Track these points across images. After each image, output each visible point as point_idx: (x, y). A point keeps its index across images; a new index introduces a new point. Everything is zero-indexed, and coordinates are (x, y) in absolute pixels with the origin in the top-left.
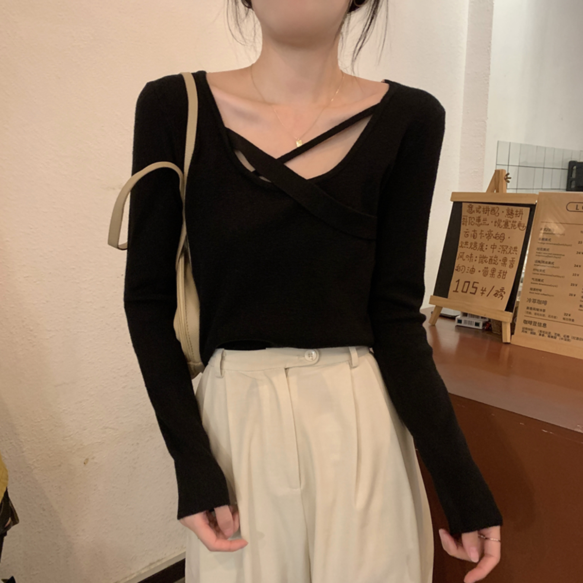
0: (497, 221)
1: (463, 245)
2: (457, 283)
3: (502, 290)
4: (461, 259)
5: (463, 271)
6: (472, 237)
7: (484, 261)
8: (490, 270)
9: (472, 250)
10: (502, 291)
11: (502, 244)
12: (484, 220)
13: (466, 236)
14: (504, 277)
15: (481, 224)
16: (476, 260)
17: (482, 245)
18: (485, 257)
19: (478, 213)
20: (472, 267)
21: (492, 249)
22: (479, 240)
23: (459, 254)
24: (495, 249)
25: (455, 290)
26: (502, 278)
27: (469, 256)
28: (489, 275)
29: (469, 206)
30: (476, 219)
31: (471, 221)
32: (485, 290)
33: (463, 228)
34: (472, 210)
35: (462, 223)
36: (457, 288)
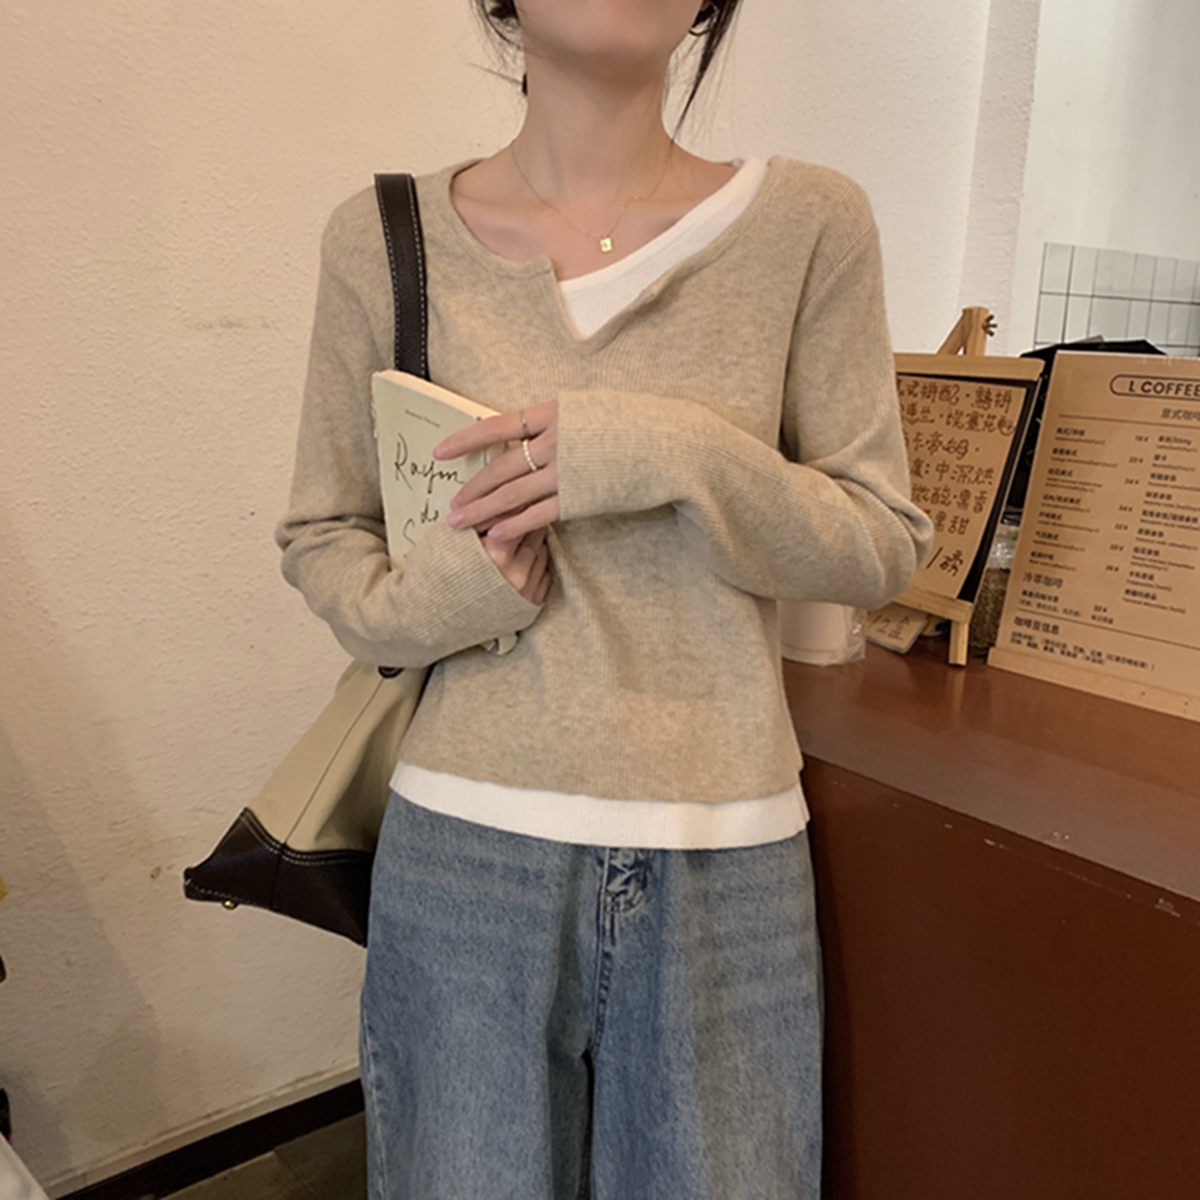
0: (953, 414)
3: (957, 556)
10: (958, 560)
11: (960, 463)
12: (923, 412)
14: (962, 530)
21: (939, 473)
24: (944, 474)
26: (959, 532)
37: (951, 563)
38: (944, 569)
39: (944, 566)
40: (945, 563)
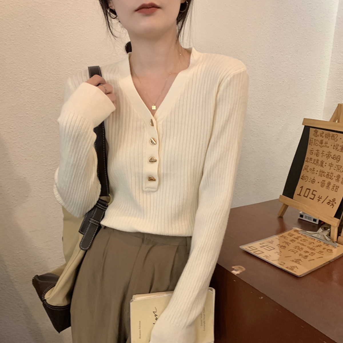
0: (335, 145)
1: (308, 160)
2: (301, 188)
3: (334, 200)
4: (306, 170)
5: (306, 180)
6: (316, 155)
7: (322, 175)
8: (326, 182)
9: (315, 165)
10: (334, 202)
11: (337, 164)
12: (325, 143)
13: (312, 154)
14: (336, 190)
15: (323, 146)
16: (316, 174)
17: (322, 162)
18: (323, 172)
19: (321, 137)
20: (313, 178)
21: (330, 167)
22: (320, 158)
23: (305, 167)
24: (332, 167)
25: (299, 194)
26: (335, 191)
27: (312, 170)
28: (325, 187)
29: (315, 131)
30: (319, 141)
31: (315, 143)
32: (321, 198)
33: (309, 147)
34: (317, 134)
35: (309, 143)
36: (300, 193)
37: (331, 203)
38: (328, 204)
39: (328, 203)
40: (329, 202)
